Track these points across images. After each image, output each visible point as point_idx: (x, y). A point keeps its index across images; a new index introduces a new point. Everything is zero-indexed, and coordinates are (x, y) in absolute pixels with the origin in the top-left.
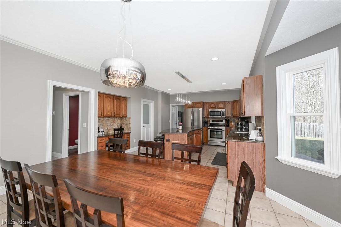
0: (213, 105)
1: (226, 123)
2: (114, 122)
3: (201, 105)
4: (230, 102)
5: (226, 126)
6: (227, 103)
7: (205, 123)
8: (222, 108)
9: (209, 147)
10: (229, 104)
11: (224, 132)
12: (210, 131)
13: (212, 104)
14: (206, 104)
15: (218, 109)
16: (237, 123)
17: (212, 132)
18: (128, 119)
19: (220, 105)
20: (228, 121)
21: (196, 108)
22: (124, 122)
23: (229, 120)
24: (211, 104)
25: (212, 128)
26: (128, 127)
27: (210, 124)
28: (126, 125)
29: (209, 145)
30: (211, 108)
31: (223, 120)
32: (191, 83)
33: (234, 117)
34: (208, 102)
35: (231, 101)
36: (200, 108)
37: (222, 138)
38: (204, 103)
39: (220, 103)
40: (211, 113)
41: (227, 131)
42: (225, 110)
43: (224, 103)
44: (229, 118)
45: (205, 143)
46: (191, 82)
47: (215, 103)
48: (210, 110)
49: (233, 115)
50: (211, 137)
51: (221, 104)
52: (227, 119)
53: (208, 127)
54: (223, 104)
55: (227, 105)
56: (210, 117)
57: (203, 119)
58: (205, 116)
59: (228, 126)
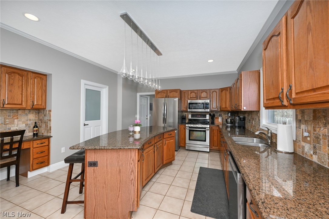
0: (193, 95)
1: (210, 119)
2: (17, 118)
3: (177, 94)
4: (217, 91)
5: (210, 123)
6: (213, 92)
7: (182, 119)
8: (206, 98)
9: (187, 152)
10: (215, 93)
11: (208, 133)
12: (188, 130)
13: (192, 92)
14: (184, 93)
15: (200, 99)
16: (226, 120)
17: (191, 132)
18: (48, 112)
19: (204, 95)
20: (213, 117)
21: (170, 97)
22: (41, 118)
23: (214, 115)
24: (190, 93)
25: (192, 125)
26: (47, 126)
27: (190, 120)
28: (45, 122)
29: (187, 150)
30: (190, 98)
31: (206, 115)
32: (161, 56)
33: (221, 111)
34: (187, 91)
35: (218, 89)
36: (176, 97)
37: (205, 141)
38: (181, 91)
39: (203, 91)
40: (191, 105)
41: (212, 130)
42: (210, 101)
43: (209, 93)
44: (214, 113)
45: (182, 147)
46: (161, 54)
47: (196, 92)
48: (189, 101)
49: (220, 108)
50: (190, 139)
51: (204, 93)
52: (212, 114)
53: (187, 125)
54: (207, 93)
55: (212, 94)
56: (189, 110)
57: (180, 113)
58: (183, 109)
59: (213, 123)
